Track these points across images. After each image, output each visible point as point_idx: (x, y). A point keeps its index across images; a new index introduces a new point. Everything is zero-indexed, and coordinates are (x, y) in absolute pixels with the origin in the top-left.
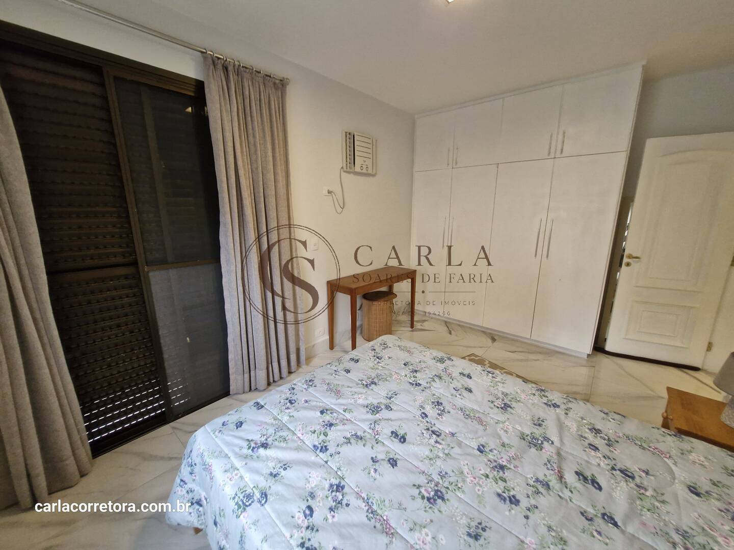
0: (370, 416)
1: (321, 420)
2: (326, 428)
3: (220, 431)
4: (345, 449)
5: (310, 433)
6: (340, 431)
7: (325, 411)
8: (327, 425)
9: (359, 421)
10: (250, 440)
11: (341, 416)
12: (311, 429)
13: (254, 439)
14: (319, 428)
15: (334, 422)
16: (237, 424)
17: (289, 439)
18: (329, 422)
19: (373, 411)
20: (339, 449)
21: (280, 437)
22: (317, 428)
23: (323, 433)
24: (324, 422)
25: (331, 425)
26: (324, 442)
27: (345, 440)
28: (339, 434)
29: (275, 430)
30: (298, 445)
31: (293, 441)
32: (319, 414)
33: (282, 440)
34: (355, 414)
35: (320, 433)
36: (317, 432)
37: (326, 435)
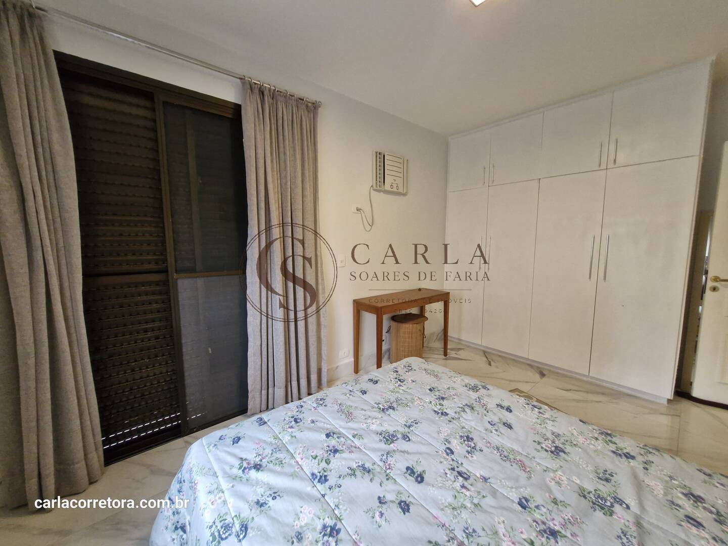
0: (382, 446)
1: (325, 445)
2: (330, 454)
3: (215, 445)
4: (347, 483)
5: (311, 458)
6: (345, 459)
7: (332, 434)
8: (331, 451)
9: (369, 450)
10: (244, 459)
11: (349, 442)
12: (312, 454)
13: (248, 458)
14: (321, 453)
15: (340, 448)
16: (234, 439)
17: (285, 463)
18: (334, 447)
19: (387, 440)
20: (341, 481)
21: (277, 459)
22: (320, 453)
23: (326, 460)
24: (329, 447)
25: (336, 451)
26: (325, 471)
27: (350, 472)
28: (343, 463)
29: (272, 450)
30: (295, 471)
31: (290, 465)
32: (324, 437)
33: (277, 463)
34: (365, 441)
35: (322, 460)
36: (318, 458)
37: (328, 462)
